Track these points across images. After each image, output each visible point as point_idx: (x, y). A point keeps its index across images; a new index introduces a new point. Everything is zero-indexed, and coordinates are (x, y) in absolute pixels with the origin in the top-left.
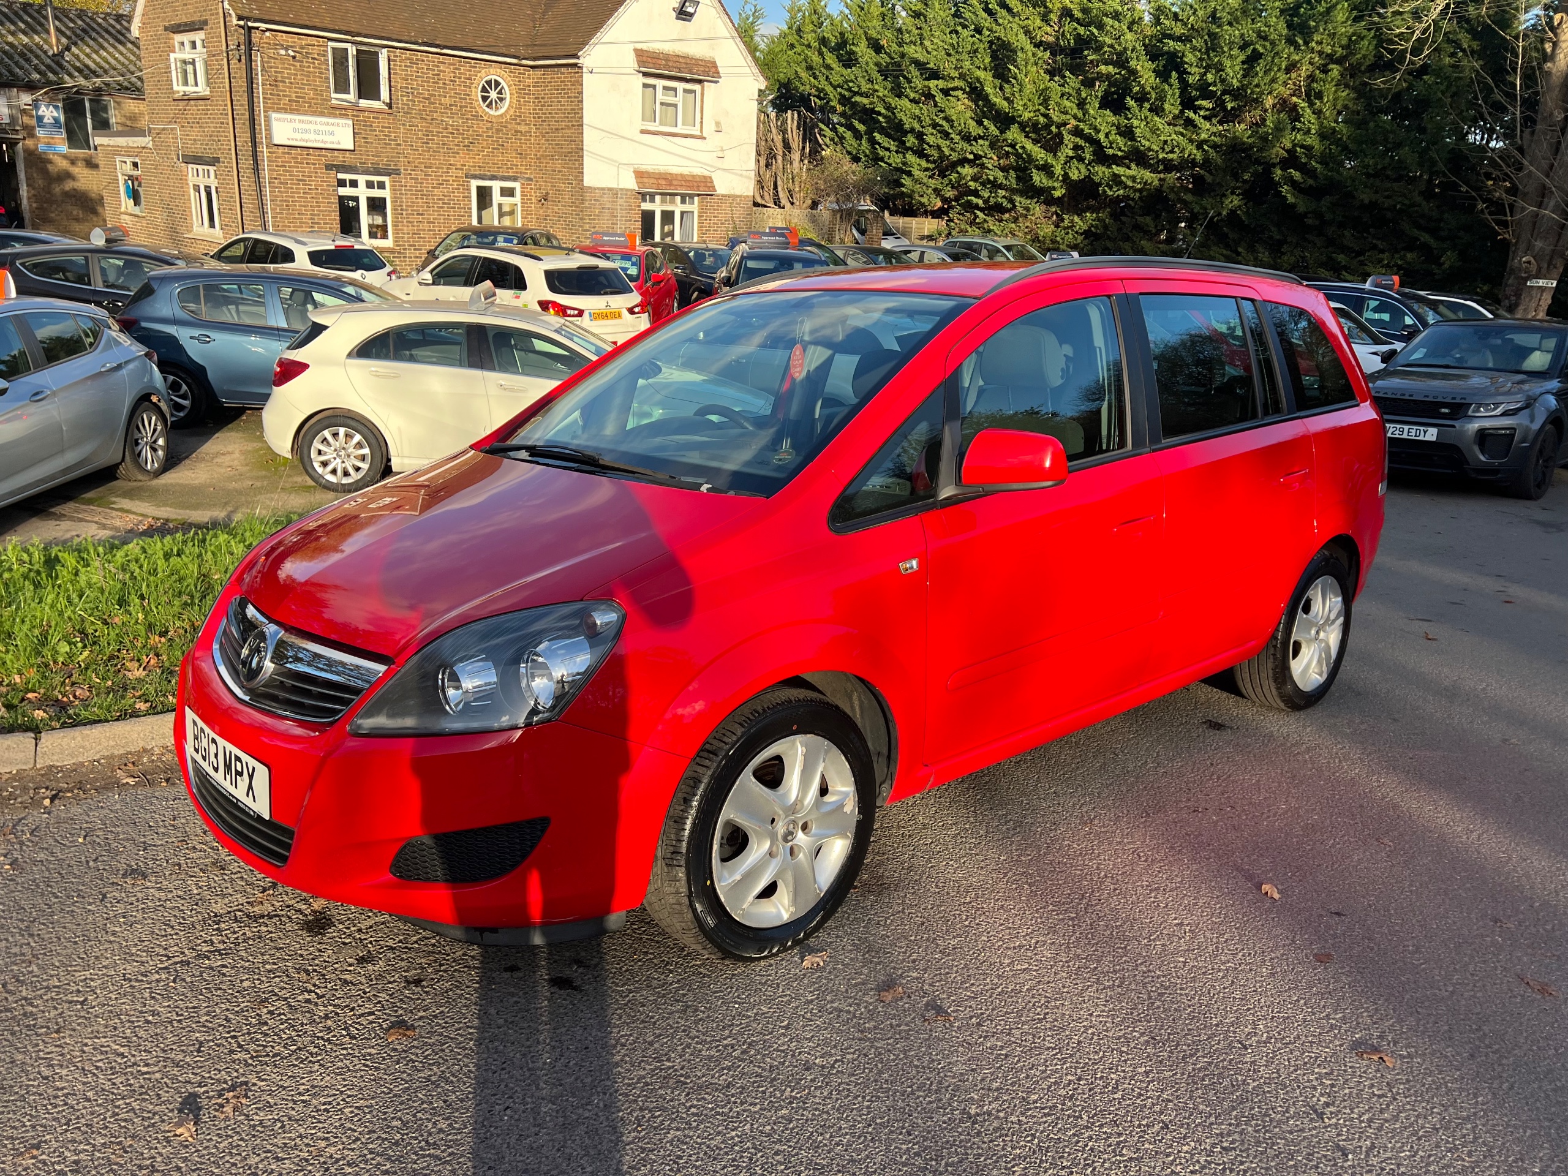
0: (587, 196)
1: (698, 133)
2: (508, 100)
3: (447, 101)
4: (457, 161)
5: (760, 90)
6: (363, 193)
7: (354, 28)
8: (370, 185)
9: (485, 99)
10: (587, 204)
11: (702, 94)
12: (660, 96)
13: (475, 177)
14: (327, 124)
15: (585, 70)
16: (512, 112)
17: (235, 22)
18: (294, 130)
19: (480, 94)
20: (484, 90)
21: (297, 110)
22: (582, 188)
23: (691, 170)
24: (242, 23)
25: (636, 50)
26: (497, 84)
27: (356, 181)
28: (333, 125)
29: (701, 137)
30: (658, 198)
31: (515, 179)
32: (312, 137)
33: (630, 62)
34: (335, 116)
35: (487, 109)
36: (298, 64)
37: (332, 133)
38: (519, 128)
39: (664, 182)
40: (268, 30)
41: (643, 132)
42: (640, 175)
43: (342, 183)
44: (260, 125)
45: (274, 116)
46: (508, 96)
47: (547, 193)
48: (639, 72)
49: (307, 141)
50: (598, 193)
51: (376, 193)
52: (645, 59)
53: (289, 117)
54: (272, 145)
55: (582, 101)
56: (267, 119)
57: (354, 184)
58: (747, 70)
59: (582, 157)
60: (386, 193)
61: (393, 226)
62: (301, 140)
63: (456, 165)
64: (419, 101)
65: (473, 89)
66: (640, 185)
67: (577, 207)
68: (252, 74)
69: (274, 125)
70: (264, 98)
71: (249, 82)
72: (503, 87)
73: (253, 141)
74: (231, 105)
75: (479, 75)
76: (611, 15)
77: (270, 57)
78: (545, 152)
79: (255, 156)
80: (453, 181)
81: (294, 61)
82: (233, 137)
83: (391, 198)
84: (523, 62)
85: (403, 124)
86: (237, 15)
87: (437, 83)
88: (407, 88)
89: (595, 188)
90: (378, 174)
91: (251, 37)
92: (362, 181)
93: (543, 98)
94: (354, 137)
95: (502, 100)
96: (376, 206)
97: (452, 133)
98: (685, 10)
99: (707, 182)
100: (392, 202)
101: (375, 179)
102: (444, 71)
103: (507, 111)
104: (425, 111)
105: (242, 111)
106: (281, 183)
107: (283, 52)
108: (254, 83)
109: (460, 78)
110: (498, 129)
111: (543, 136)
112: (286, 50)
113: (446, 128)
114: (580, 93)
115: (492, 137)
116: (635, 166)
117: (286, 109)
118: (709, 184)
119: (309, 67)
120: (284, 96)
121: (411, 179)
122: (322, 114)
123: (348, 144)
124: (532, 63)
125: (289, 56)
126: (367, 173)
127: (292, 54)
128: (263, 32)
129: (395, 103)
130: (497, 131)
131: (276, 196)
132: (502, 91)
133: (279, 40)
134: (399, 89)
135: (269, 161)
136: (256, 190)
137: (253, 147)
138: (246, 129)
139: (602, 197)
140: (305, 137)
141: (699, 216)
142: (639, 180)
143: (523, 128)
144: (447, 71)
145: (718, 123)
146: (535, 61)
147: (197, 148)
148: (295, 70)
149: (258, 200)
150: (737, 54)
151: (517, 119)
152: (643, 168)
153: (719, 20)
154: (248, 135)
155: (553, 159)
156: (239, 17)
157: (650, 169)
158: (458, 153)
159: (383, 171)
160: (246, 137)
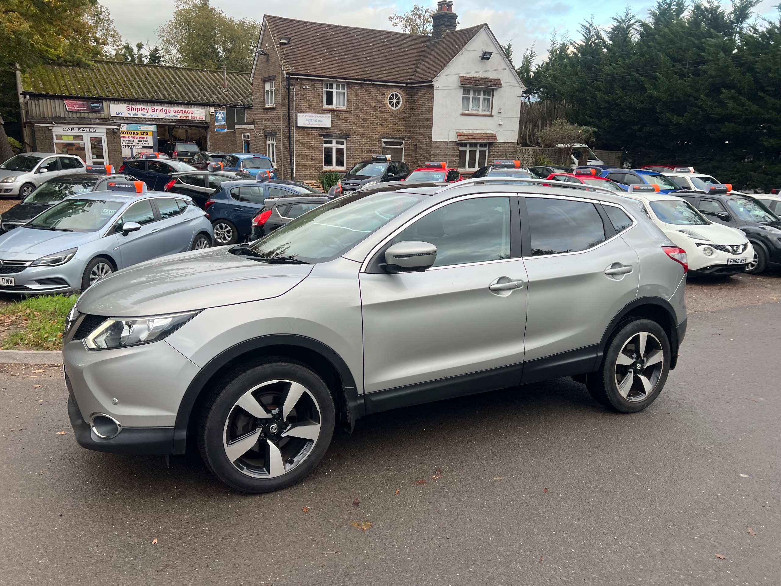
0: (433, 145)
1: (488, 113)
2: (401, 103)
3: (374, 104)
4: (376, 131)
5: (522, 92)
6: (334, 146)
7: (335, 75)
8: (337, 143)
9: (390, 103)
10: (433, 149)
11: (493, 95)
13: (384, 138)
14: (321, 117)
15: (435, 87)
16: (403, 107)
17: (285, 76)
18: (307, 120)
19: (388, 100)
20: (390, 98)
21: (308, 111)
22: (431, 142)
23: (485, 131)
24: (288, 76)
25: (460, 77)
26: (397, 95)
27: (332, 141)
28: (323, 117)
29: (491, 116)
30: (468, 146)
31: (402, 138)
32: (314, 123)
33: (457, 83)
34: (324, 113)
35: (391, 107)
36: (310, 92)
37: (322, 121)
38: (405, 115)
39: (471, 137)
40: (299, 78)
41: (462, 115)
42: (459, 135)
43: (326, 142)
44: (293, 118)
45: (299, 114)
46: (401, 101)
47: (416, 144)
48: (460, 87)
49: (312, 124)
50: (438, 144)
51: (340, 146)
52: (465, 81)
53: (305, 114)
54: (297, 127)
55: (433, 102)
56: (296, 116)
57: (331, 143)
58: (516, 82)
59: (432, 127)
60: (343, 146)
61: (346, 160)
62: (309, 124)
63: (376, 133)
64: (361, 105)
65: (385, 99)
66: (459, 139)
67: (429, 150)
68: (291, 97)
69: (299, 118)
70: (295, 107)
71: (289, 101)
72: (399, 97)
73: (289, 126)
74: (282, 111)
75: (388, 92)
76: (449, 62)
77: (299, 90)
78: (416, 125)
79: (289, 132)
80: (374, 140)
81: (309, 91)
82: (282, 124)
83: (346, 148)
84: (409, 85)
85: (353, 116)
86: (286, 73)
87: (369, 97)
88: (356, 100)
89: (437, 141)
90: (341, 138)
91: (292, 82)
92: (334, 141)
93: (417, 101)
94: (332, 122)
95: (398, 103)
96: (340, 152)
97: (375, 119)
98: (486, 56)
99: (493, 136)
100: (346, 150)
101: (340, 140)
102: (373, 92)
103: (400, 108)
104: (363, 109)
105: (286, 113)
106: (300, 143)
107: (304, 87)
108: (291, 101)
109: (379, 94)
110: (395, 115)
111: (416, 118)
112: (306, 86)
113: (372, 117)
114: (433, 98)
115: (393, 120)
116: (457, 131)
117: (304, 111)
118: (494, 138)
119: (315, 93)
120: (303, 106)
121: (356, 139)
122: (319, 113)
123: (329, 125)
124: (413, 85)
125: (307, 88)
126: (337, 138)
127: (308, 88)
128: (296, 79)
129: (350, 107)
130: (395, 117)
131: (298, 149)
132: (399, 99)
133: (303, 82)
134: (352, 100)
135: (296, 134)
136: (289, 146)
137: (289, 128)
138: (287, 120)
139: (440, 145)
140: (311, 123)
141: (489, 153)
142: (459, 137)
143: (407, 115)
144: (374, 91)
145: (500, 109)
146: (414, 84)
147: (270, 129)
148: (309, 94)
149: (290, 150)
150: (511, 75)
151: (404, 111)
152: (461, 131)
153: (503, 60)
154: (288, 123)
155: (419, 129)
156: (287, 74)
157: (465, 132)
158: (377, 128)
159: (344, 137)
160: (287, 124)
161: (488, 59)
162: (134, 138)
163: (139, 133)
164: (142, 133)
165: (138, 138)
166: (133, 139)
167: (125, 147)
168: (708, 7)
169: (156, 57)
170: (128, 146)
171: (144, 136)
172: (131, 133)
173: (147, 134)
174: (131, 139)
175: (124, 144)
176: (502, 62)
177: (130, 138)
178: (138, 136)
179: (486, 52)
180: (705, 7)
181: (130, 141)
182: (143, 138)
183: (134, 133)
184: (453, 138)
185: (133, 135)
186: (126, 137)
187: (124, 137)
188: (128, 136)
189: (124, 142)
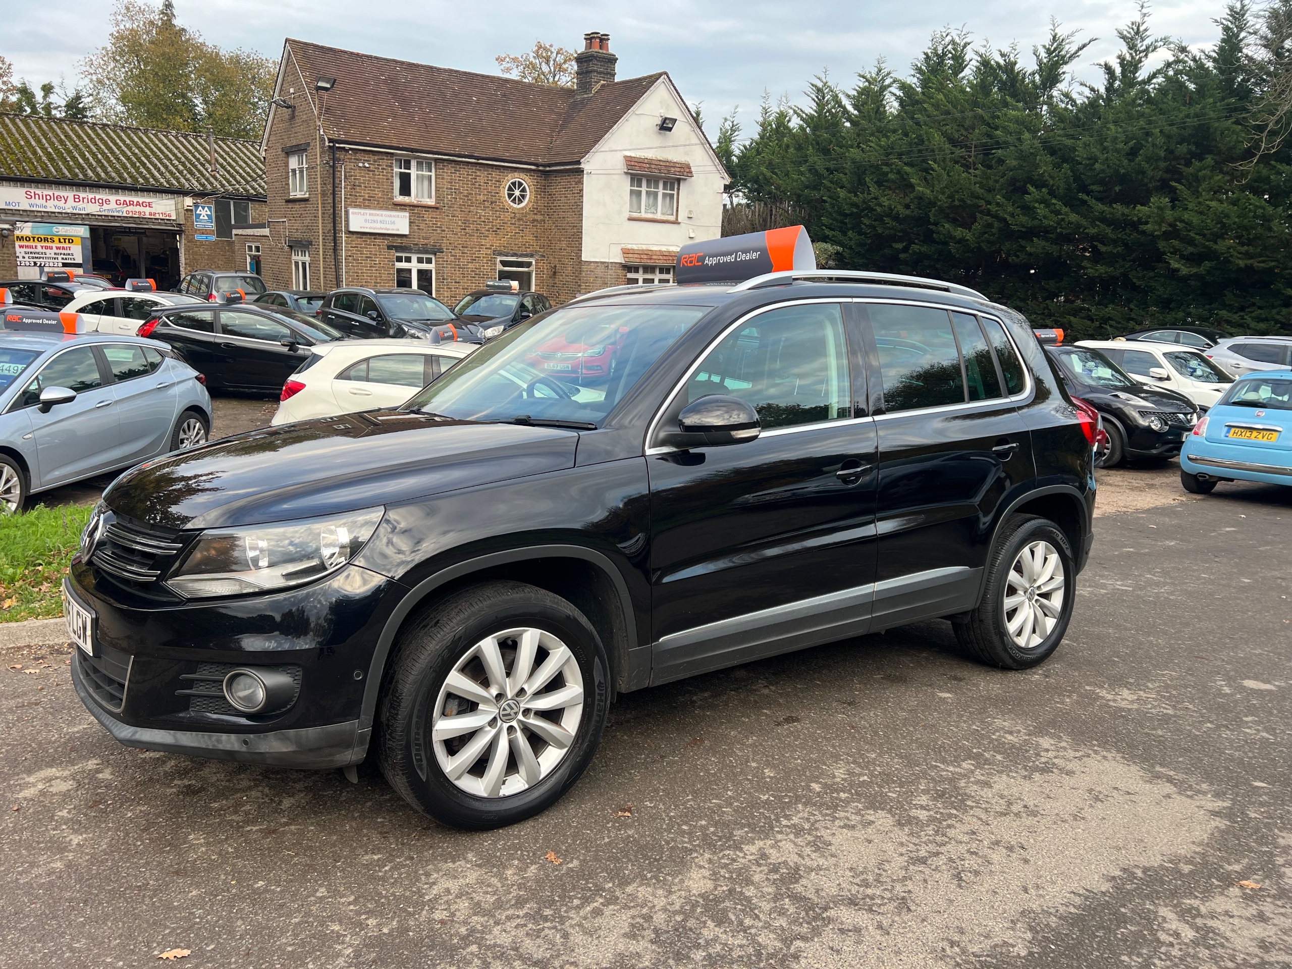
0: (584, 268)
1: (672, 218)
2: (528, 197)
3: (482, 198)
4: (487, 242)
5: (725, 186)
6: (414, 266)
7: (414, 146)
8: (420, 261)
9: (510, 196)
10: (584, 274)
11: (679, 189)
13: (500, 254)
14: (391, 216)
15: (585, 173)
16: (531, 204)
17: (327, 144)
18: (366, 221)
19: (506, 192)
20: (510, 189)
21: (368, 206)
22: (581, 262)
23: (668, 247)
24: (331, 144)
25: (625, 157)
26: (520, 184)
27: (410, 258)
28: (394, 216)
29: (676, 222)
30: (641, 271)
31: (532, 256)
32: (379, 225)
33: (621, 166)
34: (396, 210)
35: (512, 204)
36: (371, 173)
37: (393, 223)
38: (536, 217)
39: (645, 257)
40: (351, 149)
41: (631, 219)
42: (626, 252)
43: (399, 259)
44: (341, 217)
45: (351, 210)
46: (528, 193)
47: (555, 266)
48: (626, 173)
49: (375, 228)
50: (593, 266)
51: (424, 266)
52: (633, 163)
53: (362, 211)
54: (348, 232)
55: (582, 197)
56: (347, 212)
57: (408, 260)
58: (714, 168)
59: (581, 238)
60: (431, 267)
61: (436, 291)
62: (370, 228)
63: (486, 245)
64: (460, 199)
65: (501, 189)
66: (626, 259)
67: (577, 276)
68: (337, 181)
69: (351, 217)
70: (345, 198)
71: (334, 187)
72: (524, 187)
73: (335, 229)
74: (322, 204)
75: (506, 178)
76: (608, 131)
77: (351, 169)
78: (555, 234)
79: (335, 240)
80: (484, 257)
81: (369, 171)
82: (321, 227)
83: (436, 270)
84: (541, 168)
85: (447, 216)
86: (329, 138)
87: (474, 185)
88: (451, 189)
89: (591, 262)
90: (427, 252)
91: (338, 154)
92: (414, 258)
93: (555, 194)
94: (410, 226)
95: (523, 197)
96: (424, 276)
97: (485, 222)
98: (666, 126)
100: (436, 273)
101: (425, 256)
102: (480, 176)
103: (527, 205)
104: (464, 205)
105: (329, 207)
106: (354, 259)
107: (361, 165)
108: (337, 187)
109: (491, 181)
110: (519, 218)
111: (554, 223)
112: (364, 163)
113: (480, 218)
114: (582, 190)
115: (515, 224)
116: (623, 245)
117: (360, 206)
119: (379, 175)
120: (360, 196)
121: (452, 256)
122: (387, 209)
123: (406, 231)
124: (548, 169)
125: (365, 167)
126: (419, 252)
127: (367, 165)
128: (347, 151)
129: (441, 200)
130: (519, 220)
131: (350, 270)
132: (524, 190)
133: (358, 156)
134: (445, 189)
135: (346, 243)
136: (335, 265)
137: (335, 233)
138: (331, 220)
139: (596, 268)
140: (374, 225)
142: (625, 255)
143: (539, 217)
144: (482, 176)
146: (549, 167)
147: (298, 235)
148: (369, 177)
149: (336, 272)
150: (706, 158)
151: (535, 210)
152: (629, 247)
153: (691, 129)
154: (332, 225)
155: (560, 241)
156: (330, 140)
157: (635, 247)
158: (488, 237)
159: (430, 250)
160: (330, 226)
161: (670, 129)
162: (47, 248)
163: (56, 239)
164: (62, 240)
165: (54, 248)
166: (44, 250)
167: (25, 263)
168: (1002, 62)
169: (77, 108)
170: (35, 264)
171: (65, 245)
172: (40, 240)
173: (71, 241)
174: (39, 250)
175: (27, 259)
176: (693, 134)
178: (54, 245)
179: (666, 119)
180: (997, 63)
181: (38, 253)
182: (63, 248)
183: (46, 240)
184: (616, 257)
185: (43, 244)
186: (31, 247)
187: (27, 247)
188: (34, 244)
189: (26, 256)
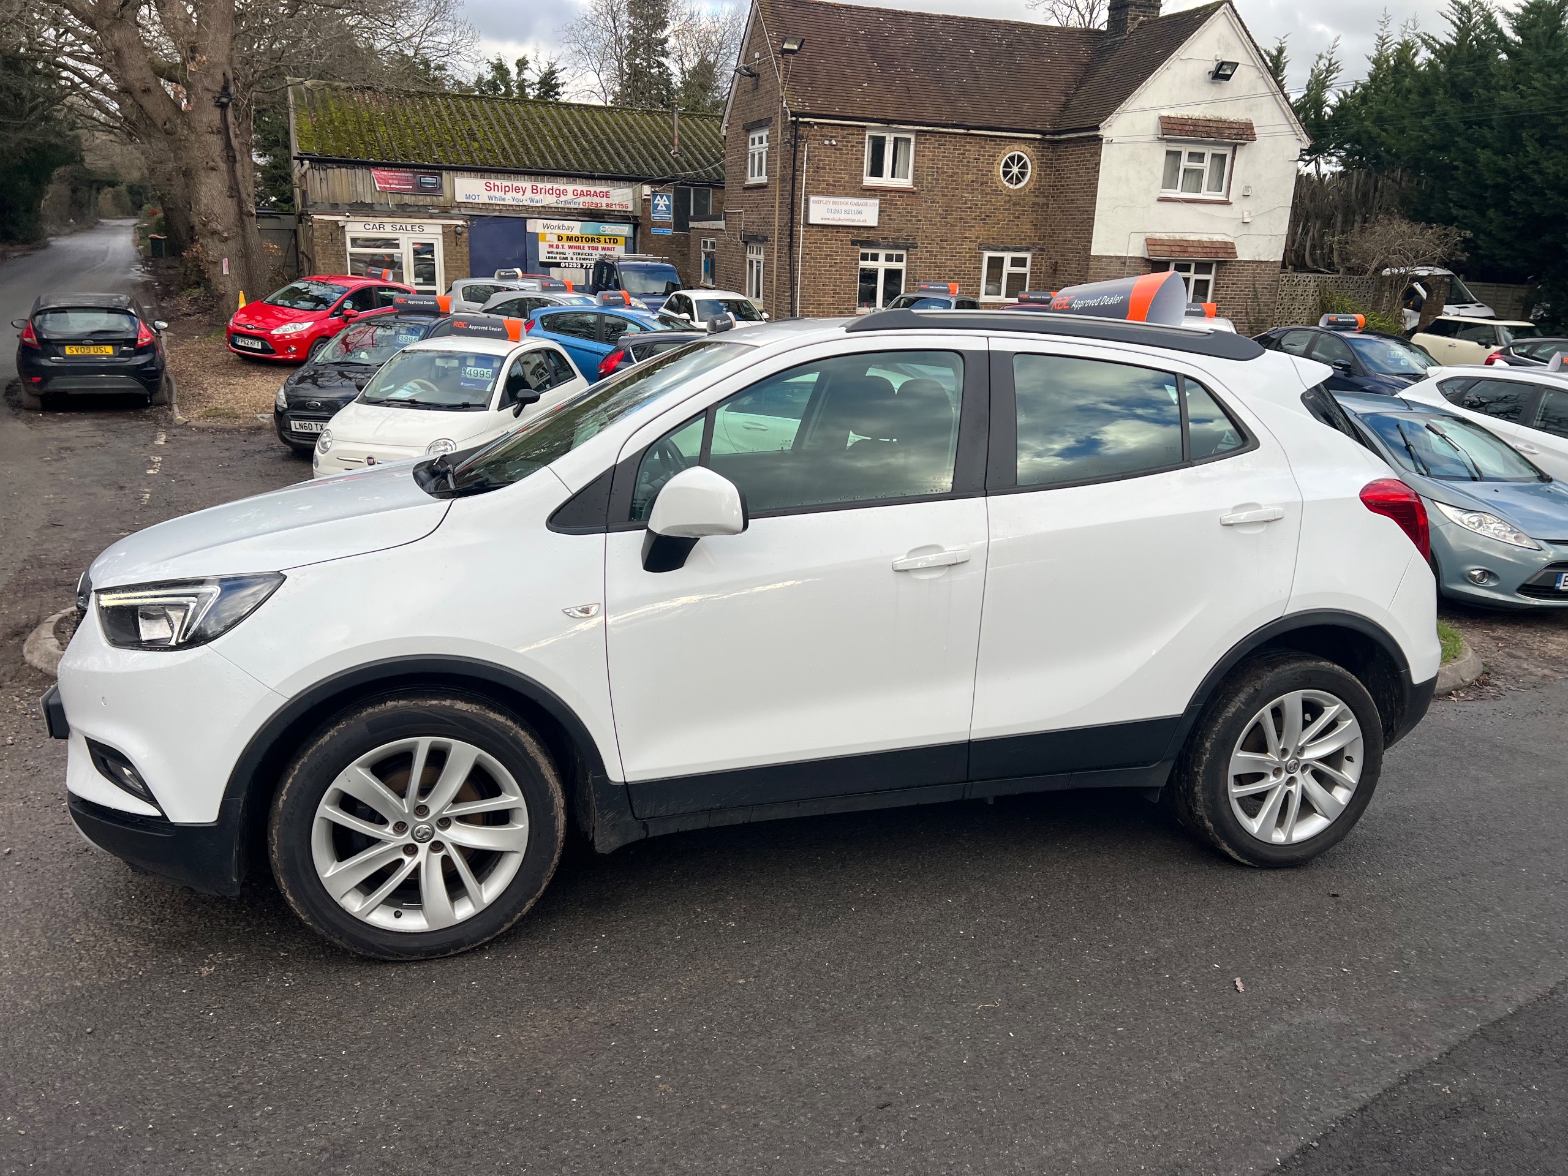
0: (1094, 264)
1: (1221, 197)
2: (1029, 174)
3: (970, 177)
4: (971, 234)
5: (1302, 150)
6: (881, 266)
7: (891, 115)
8: (889, 258)
9: (1006, 174)
10: (1091, 273)
11: (1233, 158)
12: (1185, 163)
13: (989, 249)
14: (858, 204)
15: (1104, 141)
16: (1032, 184)
17: (789, 118)
18: (828, 211)
19: (1002, 169)
20: (1007, 165)
21: (833, 193)
22: (1088, 257)
23: (1211, 236)
24: (794, 119)
25: (1161, 118)
26: (1020, 159)
27: (877, 255)
28: (861, 205)
29: (1227, 203)
30: (1171, 267)
31: (1027, 250)
32: (843, 216)
33: (1154, 131)
34: (865, 196)
35: (1007, 184)
36: (838, 152)
37: (860, 213)
38: (1036, 200)
39: (1178, 249)
40: (816, 124)
41: (1162, 200)
42: (1151, 243)
43: (864, 257)
44: (800, 207)
45: (812, 199)
46: (1029, 169)
47: (1057, 263)
48: (1160, 139)
49: (838, 220)
50: (1105, 261)
51: (894, 265)
52: (1170, 125)
53: (825, 199)
54: (807, 225)
55: (1098, 172)
56: (807, 201)
57: (875, 258)
58: (1287, 128)
59: (1092, 226)
60: (901, 265)
62: (833, 219)
63: (971, 238)
64: (943, 180)
65: (996, 165)
66: (1151, 253)
67: (1081, 276)
68: (798, 163)
69: (813, 207)
70: (806, 183)
71: (794, 170)
72: (1025, 162)
73: (792, 222)
74: (780, 191)
75: (1003, 151)
76: (1140, 85)
77: (815, 148)
78: (1059, 222)
79: (791, 235)
80: (966, 253)
81: (835, 149)
82: (777, 219)
83: (907, 270)
84: (1048, 137)
85: (926, 202)
86: (791, 112)
87: (962, 161)
88: (933, 168)
89: (1102, 257)
90: (897, 247)
91: (801, 131)
92: (882, 254)
93: (1063, 170)
94: (879, 215)
95: (1023, 174)
96: (892, 276)
97: (971, 208)
98: (1221, 73)
99: (1228, 248)
100: (907, 273)
101: (895, 253)
102: (970, 151)
103: (1026, 185)
104: (947, 188)
105: (787, 195)
106: (812, 258)
107: (827, 142)
108: (798, 171)
109: (984, 156)
110: (1015, 201)
111: (1059, 207)
112: (830, 140)
113: (966, 203)
114: (1098, 164)
115: (1010, 210)
116: (1148, 234)
117: (823, 192)
118: (1230, 251)
119: (848, 154)
120: (823, 181)
121: (927, 251)
122: (854, 196)
123: (873, 221)
124: (1057, 137)
125: (831, 145)
126: (888, 247)
127: (834, 143)
128: (811, 125)
129: (920, 182)
130: (1015, 204)
131: (806, 270)
132: (1024, 166)
133: (825, 131)
134: (925, 169)
135: (804, 239)
136: (790, 265)
137: (792, 227)
138: (788, 211)
139: (1108, 265)
140: (837, 216)
141: (1216, 284)
142: (1150, 248)
143: (1041, 200)
144: (972, 150)
145: (1247, 188)
146: (1059, 135)
147: (755, 229)
148: (835, 157)
149: (790, 273)
150: (1278, 113)
151: (1035, 192)
152: (1157, 236)
153: (1262, 79)
154: (789, 216)
155: (1065, 230)
156: (793, 114)
157: (1165, 237)
158: (974, 227)
159: (902, 246)
160: (787, 218)
161: (1227, 77)
162: (593, 248)
164: (608, 241)
165: (600, 249)
166: (591, 251)
167: (575, 265)
169: (548, 84)
170: (582, 265)
172: (587, 240)
173: (616, 242)
174: (586, 251)
175: (574, 261)
176: (1261, 82)
177: (586, 248)
178: (600, 246)
179: (1223, 63)
181: (585, 254)
182: (608, 249)
183: (593, 240)
184: (1137, 249)
185: (590, 245)
186: (579, 248)
187: (576, 247)
188: (582, 245)
189: (574, 257)
